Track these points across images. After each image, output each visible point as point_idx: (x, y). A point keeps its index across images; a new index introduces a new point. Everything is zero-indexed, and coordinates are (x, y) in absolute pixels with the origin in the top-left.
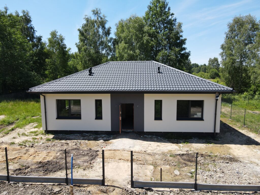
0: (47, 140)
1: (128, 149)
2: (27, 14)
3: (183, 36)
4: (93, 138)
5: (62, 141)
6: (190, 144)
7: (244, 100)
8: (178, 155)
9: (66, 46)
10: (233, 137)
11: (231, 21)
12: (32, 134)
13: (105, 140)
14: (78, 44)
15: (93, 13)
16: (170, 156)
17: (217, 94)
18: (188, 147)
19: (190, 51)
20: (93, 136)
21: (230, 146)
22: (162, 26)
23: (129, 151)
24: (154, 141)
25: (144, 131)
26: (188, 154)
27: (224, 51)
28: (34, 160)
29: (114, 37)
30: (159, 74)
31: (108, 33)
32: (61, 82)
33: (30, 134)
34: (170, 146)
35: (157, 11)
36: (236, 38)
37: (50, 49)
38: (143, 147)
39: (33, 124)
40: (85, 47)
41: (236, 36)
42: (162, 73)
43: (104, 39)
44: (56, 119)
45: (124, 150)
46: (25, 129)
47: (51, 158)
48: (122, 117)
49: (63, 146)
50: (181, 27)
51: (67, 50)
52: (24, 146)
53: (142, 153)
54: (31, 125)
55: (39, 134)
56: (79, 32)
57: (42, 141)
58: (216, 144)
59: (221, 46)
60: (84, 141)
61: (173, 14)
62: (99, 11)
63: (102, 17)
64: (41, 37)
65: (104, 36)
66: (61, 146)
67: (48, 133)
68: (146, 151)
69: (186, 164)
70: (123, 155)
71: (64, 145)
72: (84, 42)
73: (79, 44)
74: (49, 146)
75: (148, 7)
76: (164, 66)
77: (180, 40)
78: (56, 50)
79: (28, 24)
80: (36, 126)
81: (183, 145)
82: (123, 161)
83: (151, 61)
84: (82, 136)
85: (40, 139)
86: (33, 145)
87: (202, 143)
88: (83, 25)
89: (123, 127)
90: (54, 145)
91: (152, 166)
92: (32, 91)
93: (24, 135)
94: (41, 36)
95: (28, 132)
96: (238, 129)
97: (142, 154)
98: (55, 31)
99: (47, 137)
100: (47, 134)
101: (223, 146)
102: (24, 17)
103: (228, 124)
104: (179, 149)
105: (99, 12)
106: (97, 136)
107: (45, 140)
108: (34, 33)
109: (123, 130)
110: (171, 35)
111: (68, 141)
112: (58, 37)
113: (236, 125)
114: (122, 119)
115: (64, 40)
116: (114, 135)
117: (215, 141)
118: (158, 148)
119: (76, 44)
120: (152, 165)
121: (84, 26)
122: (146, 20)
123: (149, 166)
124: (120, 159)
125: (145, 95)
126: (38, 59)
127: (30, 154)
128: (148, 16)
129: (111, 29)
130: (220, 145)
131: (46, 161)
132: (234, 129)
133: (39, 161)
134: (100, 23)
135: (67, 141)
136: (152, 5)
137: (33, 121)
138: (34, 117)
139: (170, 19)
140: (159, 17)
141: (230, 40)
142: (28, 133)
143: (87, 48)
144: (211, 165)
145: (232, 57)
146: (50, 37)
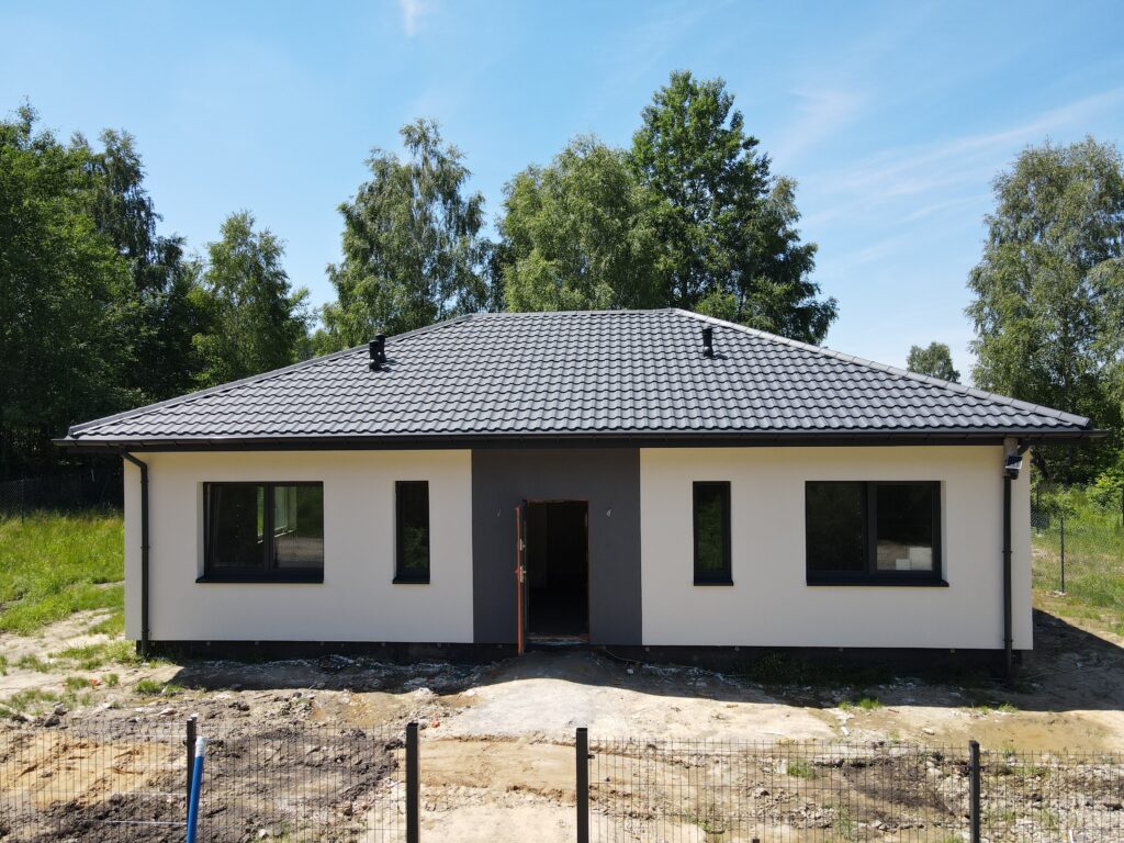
0: (140, 691)
1: (561, 733)
2: (126, 145)
3: (799, 235)
4: (380, 678)
5: (215, 693)
6: (885, 709)
7: (1103, 511)
8: (831, 765)
9: (286, 280)
10: (1103, 674)
11: (1008, 167)
12: (72, 661)
13: (440, 691)
14: (338, 269)
15: (405, 137)
16: (791, 772)
17: (1011, 447)
18: (879, 723)
19: (832, 300)
20: (380, 668)
21: (1100, 721)
22: (708, 193)
23: (564, 744)
24: (697, 696)
25: (644, 644)
26: (888, 762)
27: (983, 295)
28: (40, 795)
29: (497, 240)
30: (707, 362)
31: (469, 221)
32: (231, 400)
33: (63, 660)
34: (783, 720)
35: (685, 131)
36: (1036, 239)
37: (215, 291)
38: (640, 722)
39: (90, 613)
40: (370, 280)
41: (1036, 229)
42: (725, 358)
43: (454, 247)
44: (198, 581)
45: (538, 739)
46: (43, 637)
47: (137, 785)
48: (529, 568)
49: (216, 721)
50: (793, 196)
51: (289, 296)
52: (14, 718)
53: (634, 756)
54: (81, 621)
55: (109, 659)
56: (342, 219)
57: (113, 696)
58: (1023, 707)
59: (971, 278)
60: (334, 692)
61: (751, 142)
62: (432, 130)
63: (445, 156)
64: (180, 240)
65: (452, 234)
66: (207, 718)
67: (151, 656)
68: (659, 746)
69: (886, 818)
70: (534, 764)
71: (226, 712)
72: (365, 260)
73: (345, 268)
74: (146, 721)
75: (644, 116)
76: (729, 330)
77: (788, 252)
78: (243, 295)
79: (126, 190)
80: (105, 623)
81: (852, 716)
82: (530, 797)
83: (666, 312)
84: (324, 669)
85: (104, 685)
86: (59, 713)
87: (950, 706)
88: (361, 188)
89: (535, 622)
90: (172, 713)
91: (693, 827)
92: (82, 438)
93: (28, 665)
94: (178, 235)
95: (54, 651)
96: (1115, 635)
97: (636, 761)
98: (244, 217)
99: (145, 675)
100: (148, 661)
101: (1066, 722)
102: (109, 160)
103: (1057, 615)
104: (831, 734)
105: (431, 135)
106: (403, 668)
107: (129, 689)
108: (148, 225)
109: (537, 639)
110: (749, 229)
111: (249, 697)
112: (256, 241)
113: (1098, 618)
114: (527, 576)
115: (278, 254)
116: (490, 664)
117: (1016, 695)
118: (720, 727)
119: (331, 269)
120: (696, 821)
121: (366, 196)
122: (636, 165)
123: (677, 830)
124: (515, 788)
125: (646, 454)
126: (160, 337)
127: (32, 759)
128: (644, 148)
129: (482, 207)
130: (1044, 714)
131: (105, 797)
132: (1091, 637)
133: (67, 797)
134: (437, 178)
135: (243, 693)
136: (660, 108)
137: (93, 604)
138: (104, 586)
139: (740, 163)
140: (693, 154)
141: (1010, 249)
142: (51, 656)
143: (377, 287)
144: (1026, 821)
145: (1024, 321)
146: (220, 239)
